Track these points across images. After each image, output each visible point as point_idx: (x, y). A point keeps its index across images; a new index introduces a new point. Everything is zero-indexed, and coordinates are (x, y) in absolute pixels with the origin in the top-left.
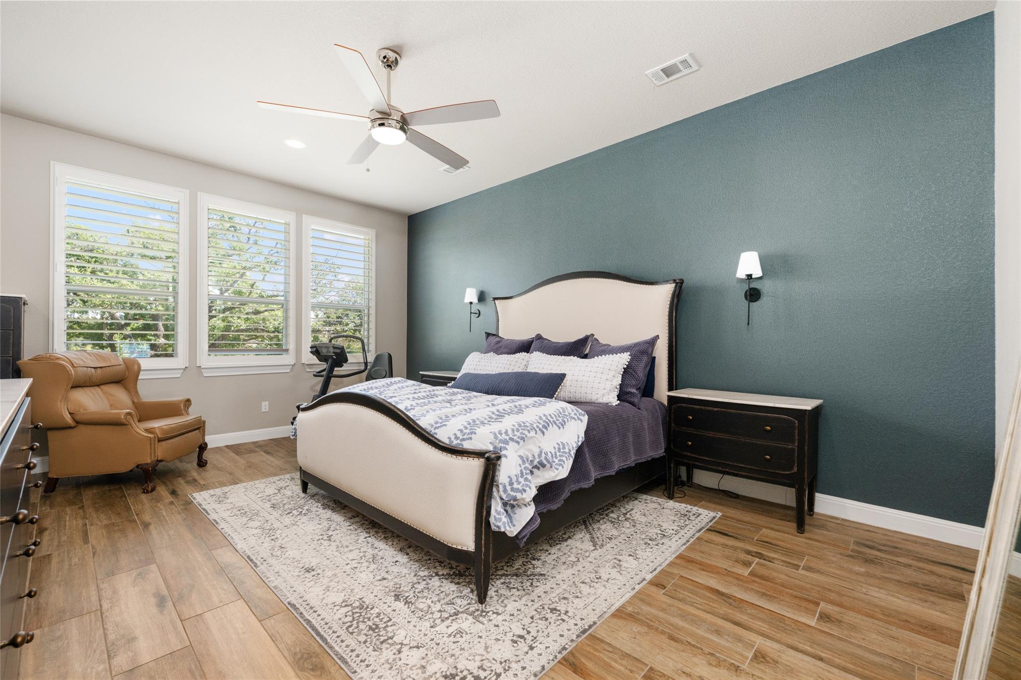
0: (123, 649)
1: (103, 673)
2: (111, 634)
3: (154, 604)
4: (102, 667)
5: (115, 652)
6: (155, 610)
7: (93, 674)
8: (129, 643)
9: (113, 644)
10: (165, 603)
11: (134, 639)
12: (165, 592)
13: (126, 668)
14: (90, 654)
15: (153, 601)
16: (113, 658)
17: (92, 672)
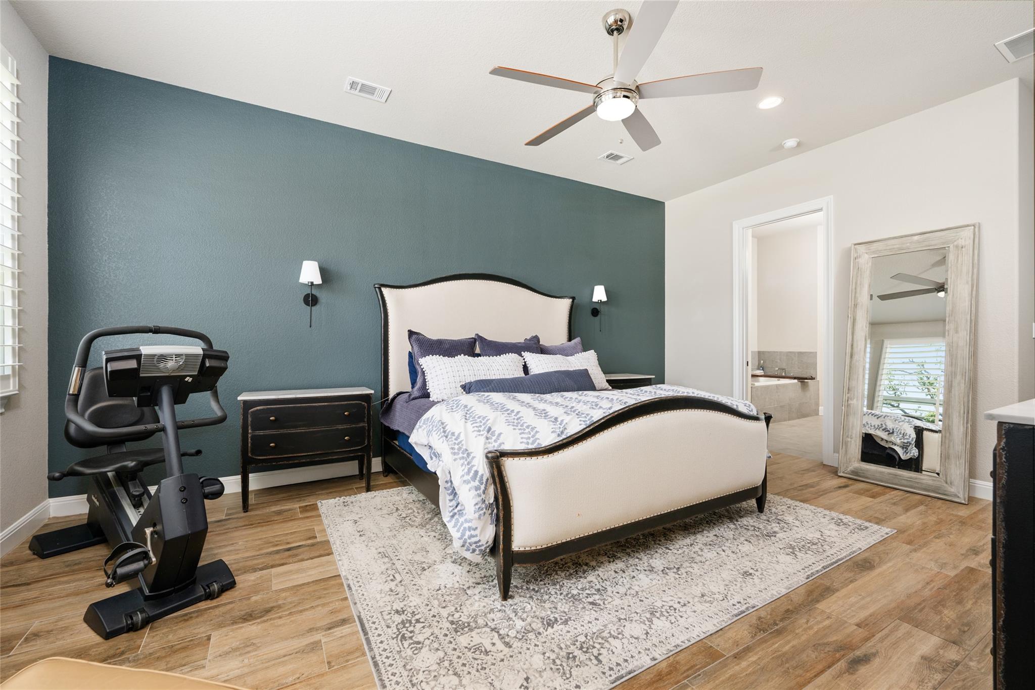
0: (942, 660)
1: (974, 659)
2: (936, 680)
3: (868, 666)
4: (972, 664)
5: (949, 663)
6: (876, 662)
7: (982, 665)
8: (932, 659)
9: (944, 670)
10: (860, 657)
11: (924, 658)
12: (842, 664)
13: (955, 648)
14: (970, 681)
15: (863, 670)
16: (956, 661)
17: (983, 667)
